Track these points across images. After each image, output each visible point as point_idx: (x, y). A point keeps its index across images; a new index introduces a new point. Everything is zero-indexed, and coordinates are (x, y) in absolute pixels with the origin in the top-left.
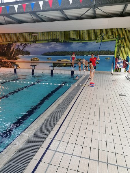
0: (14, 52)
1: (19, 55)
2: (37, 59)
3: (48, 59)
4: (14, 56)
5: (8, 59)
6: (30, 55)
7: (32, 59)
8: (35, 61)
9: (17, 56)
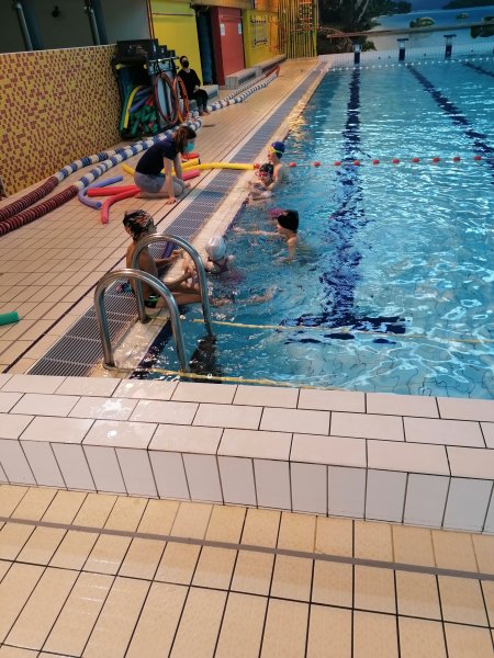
0: (364, 9)
1: (377, 15)
2: (427, 20)
3: (459, 17)
4: (363, 20)
5: (345, 31)
6: (409, 11)
7: (415, 21)
8: (421, 28)
9: (374, 19)
